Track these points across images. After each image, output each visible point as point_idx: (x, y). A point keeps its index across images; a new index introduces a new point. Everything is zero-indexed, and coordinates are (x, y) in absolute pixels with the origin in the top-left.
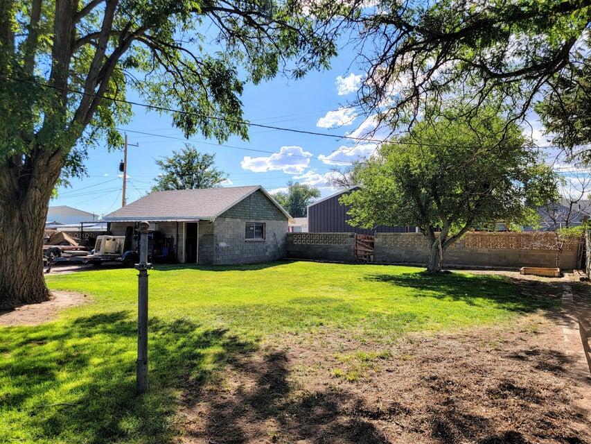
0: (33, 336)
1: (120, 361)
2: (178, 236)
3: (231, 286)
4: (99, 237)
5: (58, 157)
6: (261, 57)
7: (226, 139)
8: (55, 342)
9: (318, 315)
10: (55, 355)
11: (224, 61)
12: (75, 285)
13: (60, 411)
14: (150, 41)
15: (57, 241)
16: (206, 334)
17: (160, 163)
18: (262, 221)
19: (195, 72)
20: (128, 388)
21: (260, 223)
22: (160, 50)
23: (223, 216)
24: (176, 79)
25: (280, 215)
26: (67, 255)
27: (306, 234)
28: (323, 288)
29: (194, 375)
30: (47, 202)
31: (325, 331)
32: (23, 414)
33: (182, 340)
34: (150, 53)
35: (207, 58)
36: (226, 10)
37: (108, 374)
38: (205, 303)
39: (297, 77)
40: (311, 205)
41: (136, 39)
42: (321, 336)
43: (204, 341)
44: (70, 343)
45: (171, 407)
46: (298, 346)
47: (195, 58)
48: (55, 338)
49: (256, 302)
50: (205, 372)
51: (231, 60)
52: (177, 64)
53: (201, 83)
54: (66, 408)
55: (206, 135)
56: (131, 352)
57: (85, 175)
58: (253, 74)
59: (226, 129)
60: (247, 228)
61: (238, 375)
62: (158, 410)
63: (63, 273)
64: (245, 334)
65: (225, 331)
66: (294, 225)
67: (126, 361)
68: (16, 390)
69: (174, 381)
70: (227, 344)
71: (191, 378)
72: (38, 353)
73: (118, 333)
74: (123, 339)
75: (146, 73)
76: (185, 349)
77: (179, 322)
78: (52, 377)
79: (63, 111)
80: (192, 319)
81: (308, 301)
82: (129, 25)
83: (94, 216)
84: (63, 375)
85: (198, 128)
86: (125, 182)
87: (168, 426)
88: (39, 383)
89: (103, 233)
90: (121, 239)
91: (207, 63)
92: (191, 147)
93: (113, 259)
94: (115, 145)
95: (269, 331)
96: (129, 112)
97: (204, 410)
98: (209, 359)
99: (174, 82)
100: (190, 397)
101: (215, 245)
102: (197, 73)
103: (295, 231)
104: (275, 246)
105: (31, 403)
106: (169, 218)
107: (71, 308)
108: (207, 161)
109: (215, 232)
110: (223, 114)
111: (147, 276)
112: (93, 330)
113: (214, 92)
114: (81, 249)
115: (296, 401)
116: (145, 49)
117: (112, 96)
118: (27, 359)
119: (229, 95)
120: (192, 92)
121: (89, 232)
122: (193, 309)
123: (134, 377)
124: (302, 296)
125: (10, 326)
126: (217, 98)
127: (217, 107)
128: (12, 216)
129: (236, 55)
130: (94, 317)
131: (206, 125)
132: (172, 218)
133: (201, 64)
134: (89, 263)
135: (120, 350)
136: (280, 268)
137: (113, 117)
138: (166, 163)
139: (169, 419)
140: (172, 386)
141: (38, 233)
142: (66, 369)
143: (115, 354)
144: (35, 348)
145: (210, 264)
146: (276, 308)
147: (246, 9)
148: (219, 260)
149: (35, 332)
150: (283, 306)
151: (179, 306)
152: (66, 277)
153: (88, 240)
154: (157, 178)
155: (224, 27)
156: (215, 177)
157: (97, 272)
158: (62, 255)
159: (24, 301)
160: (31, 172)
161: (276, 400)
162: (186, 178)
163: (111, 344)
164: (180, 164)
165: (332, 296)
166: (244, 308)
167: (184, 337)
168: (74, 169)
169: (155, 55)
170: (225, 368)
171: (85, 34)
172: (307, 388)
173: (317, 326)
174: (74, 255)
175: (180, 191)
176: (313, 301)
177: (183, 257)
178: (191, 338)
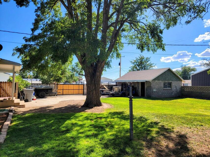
0: (98, 116)
1: (123, 128)
2: (138, 86)
3: (159, 106)
4: (114, 87)
5: (104, 63)
6: (170, 19)
7: (156, 51)
8: (104, 119)
9: (200, 121)
10: (105, 123)
11: (155, 23)
12: (108, 101)
13: (108, 141)
14: (129, 22)
15: (102, 88)
16: (152, 123)
17: (131, 62)
18: (171, 82)
19: (144, 29)
20: (127, 137)
21: (170, 82)
22: (133, 24)
23: (154, 80)
24: (138, 33)
25: (178, 79)
26: (105, 92)
27: (191, 87)
28: (200, 110)
29: (149, 137)
30: (101, 76)
31: (204, 128)
32: (98, 140)
33: (143, 124)
34: (129, 26)
35: (149, 23)
36: (156, 5)
37: (120, 132)
38: (150, 112)
39: (187, 23)
40: (192, 75)
41: (126, 22)
42: (203, 130)
43: (151, 126)
44: (108, 120)
45: (142, 147)
46: (192, 133)
47: (145, 24)
48: (104, 118)
49: (170, 113)
50: (153, 137)
51: (157, 22)
52: (138, 27)
53: (146, 32)
54: (109, 140)
55: (148, 51)
56: (127, 126)
57: (111, 68)
58: (166, 26)
59: (156, 48)
60: (164, 84)
61: (166, 141)
62: (138, 147)
63: (104, 98)
64: (167, 125)
65: (159, 123)
66: (184, 83)
67: (126, 128)
68: (95, 132)
69: (142, 138)
70: (160, 128)
71: (148, 138)
72: (100, 122)
73: (122, 119)
74: (123, 121)
75: (128, 32)
76: (145, 127)
77: (141, 117)
78: (105, 130)
79: (105, 49)
80: (146, 117)
81: (194, 115)
82: (124, 18)
83: (111, 80)
84: (107, 130)
85: (145, 49)
86: (120, 69)
87: (142, 154)
88: (101, 131)
89: (115, 85)
90: (120, 88)
91: (149, 25)
92: (142, 55)
93: (118, 94)
94: (118, 57)
95: (177, 125)
96: (123, 46)
97: (154, 151)
98: (154, 132)
99: (137, 34)
100: (148, 145)
101: (152, 90)
102: (145, 29)
103: (185, 85)
104: (177, 91)
105: (100, 137)
106: (135, 81)
107: (107, 109)
108: (148, 59)
109: (152, 85)
110: (155, 43)
111: (132, 100)
112: (114, 117)
113: (152, 35)
114: (109, 90)
115: (193, 155)
116: (127, 25)
117: (118, 42)
118: (98, 123)
119: (157, 35)
120: (144, 36)
121: (111, 85)
122: (145, 113)
123: (129, 134)
124: (191, 112)
125: (92, 112)
126: (152, 37)
127: (153, 40)
128: (92, 80)
129: (160, 20)
130: (114, 112)
131: (148, 47)
132: (136, 81)
133: (147, 26)
134: (111, 95)
135: (123, 124)
136: (179, 100)
137: (118, 48)
138: (133, 62)
139: (142, 151)
140: (142, 139)
141: (98, 85)
142: (108, 128)
143: (122, 125)
144: (99, 120)
145: (150, 97)
146: (179, 116)
147: (164, 2)
148: (153, 96)
149: (99, 115)
150: (182, 116)
151: (141, 111)
152: (105, 99)
153: (111, 88)
154: (130, 67)
155: (155, 11)
156: (151, 65)
157: (113, 98)
158: (104, 92)
159: (95, 106)
160: (97, 67)
161: (184, 153)
162: (140, 66)
163: (120, 122)
164: (138, 62)
165: (206, 114)
166: (165, 115)
167: (144, 123)
168: (108, 66)
169: (131, 26)
170: (161, 137)
171: (110, 24)
172: (198, 151)
173: (200, 126)
174: (107, 92)
175: (138, 71)
176: (196, 115)
177: (140, 94)
178: (146, 123)
